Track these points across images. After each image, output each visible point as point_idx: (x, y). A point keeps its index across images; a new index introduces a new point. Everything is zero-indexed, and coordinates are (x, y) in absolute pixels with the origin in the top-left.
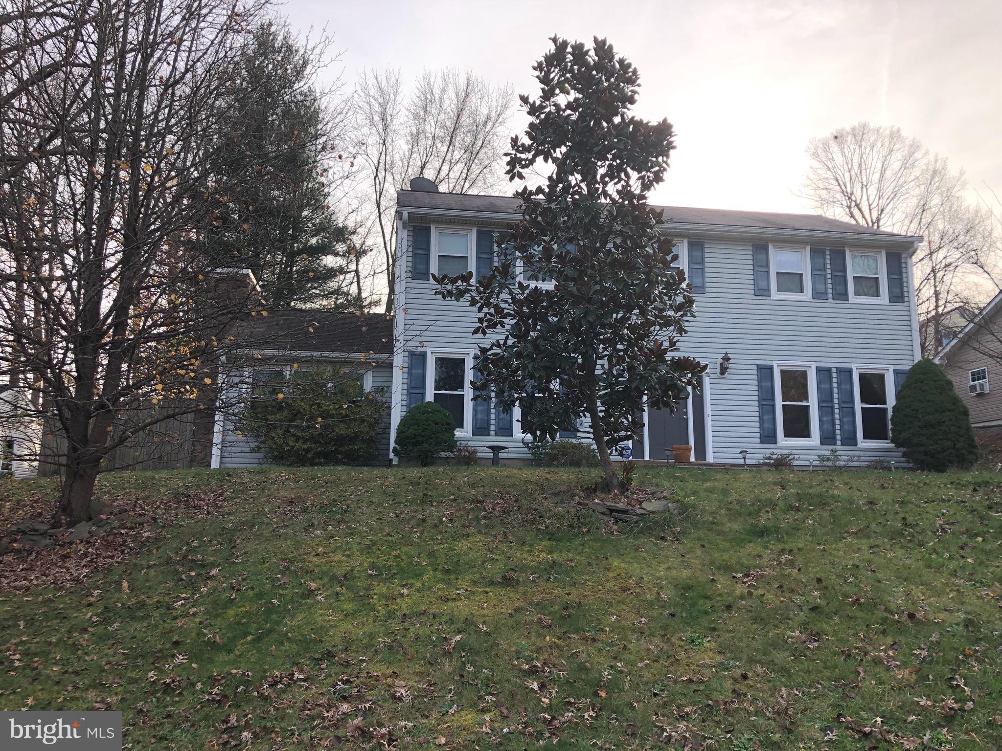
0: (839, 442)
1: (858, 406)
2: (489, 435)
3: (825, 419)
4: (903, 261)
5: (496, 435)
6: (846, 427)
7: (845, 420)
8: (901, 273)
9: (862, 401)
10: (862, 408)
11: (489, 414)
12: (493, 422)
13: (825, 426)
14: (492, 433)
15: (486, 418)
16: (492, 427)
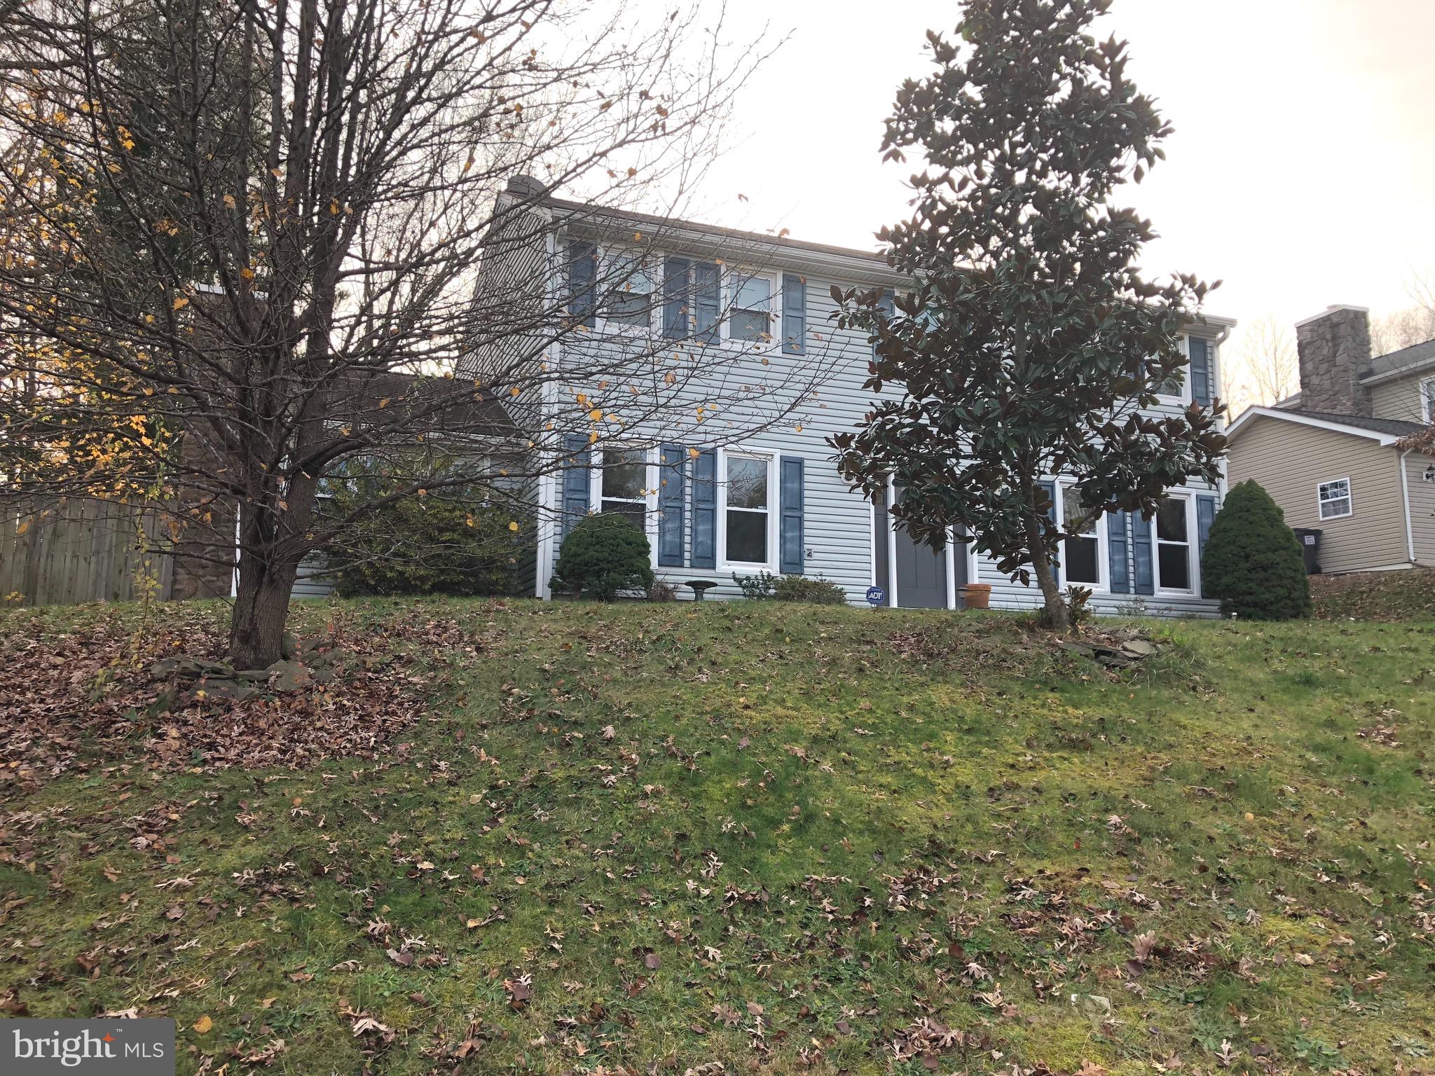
0: (1132, 590)
1: (1155, 541)
2: (682, 566)
3: (1116, 558)
4: (1209, 350)
5: (692, 567)
6: (1141, 570)
7: (1141, 559)
8: (1205, 367)
9: (1159, 536)
10: (1160, 545)
11: (682, 535)
12: (687, 547)
13: (1117, 568)
14: (687, 563)
15: (677, 540)
16: (687, 555)
